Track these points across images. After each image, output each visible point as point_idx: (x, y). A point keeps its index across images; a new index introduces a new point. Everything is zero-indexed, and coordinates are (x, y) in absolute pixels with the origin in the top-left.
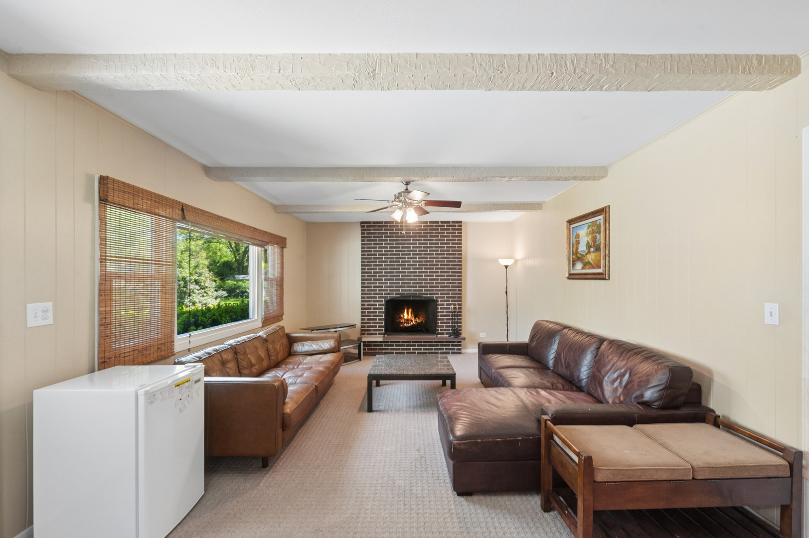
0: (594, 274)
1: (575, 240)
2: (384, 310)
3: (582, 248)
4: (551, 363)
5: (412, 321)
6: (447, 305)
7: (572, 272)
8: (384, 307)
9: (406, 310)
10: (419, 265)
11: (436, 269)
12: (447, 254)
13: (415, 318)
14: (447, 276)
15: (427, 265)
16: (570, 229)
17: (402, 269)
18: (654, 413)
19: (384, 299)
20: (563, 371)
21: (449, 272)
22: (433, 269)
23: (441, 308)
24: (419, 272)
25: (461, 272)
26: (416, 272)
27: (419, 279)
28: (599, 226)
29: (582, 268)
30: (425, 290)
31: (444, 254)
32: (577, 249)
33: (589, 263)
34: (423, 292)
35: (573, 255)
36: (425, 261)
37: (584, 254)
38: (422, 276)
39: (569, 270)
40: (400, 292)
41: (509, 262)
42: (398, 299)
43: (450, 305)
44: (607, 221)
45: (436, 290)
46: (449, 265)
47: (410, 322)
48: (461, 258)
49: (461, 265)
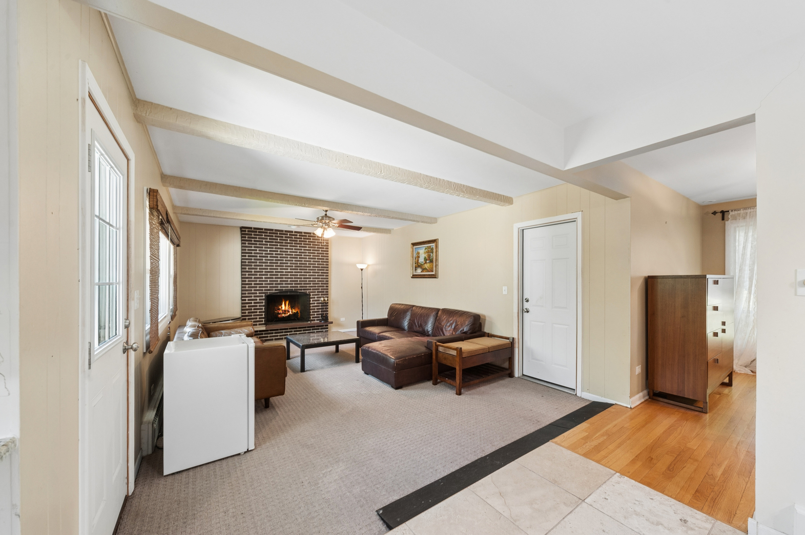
0: (429, 275)
1: (416, 256)
2: (264, 304)
3: (421, 260)
4: (406, 328)
5: (289, 311)
6: (317, 298)
7: (414, 274)
8: (264, 301)
9: (283, 302)
10: (295, 266)
11: (309, 270)
12: (318, 259)
13: (291, 309)
14: (318, 275)
15: (302, 267)
16: (413, 249)
17: (280, 269)
18: (469, 336)
19: (264, 295)
20: (417, 329)
21: (319, 273)
22: (306, 270)
23: (313, 301)
24: (295, 272)
25: (328, 273)
26: (292, 272)
27: (295, 278)
28: (432, 249)
29: (421, 272)
30: (300, 287)
31: (315, 259)
32: (418, 260)
33: (426, 269)
34: (299, 288)
35: (415, 264)
36: (300, 264)
37: (423, 263)
38: (297, 275)
39: (413, 273)
40: (279, 288)
41: (363, 266)
42: (277, 294)
43: (320, 297)
44: (437, 247)
45: (309, 287)
46: (319, 267)
47: (287, 312)
48: (328, 262)
49: (328, 267)
